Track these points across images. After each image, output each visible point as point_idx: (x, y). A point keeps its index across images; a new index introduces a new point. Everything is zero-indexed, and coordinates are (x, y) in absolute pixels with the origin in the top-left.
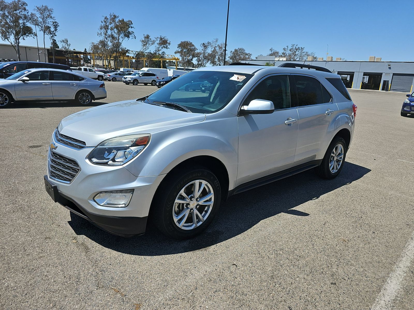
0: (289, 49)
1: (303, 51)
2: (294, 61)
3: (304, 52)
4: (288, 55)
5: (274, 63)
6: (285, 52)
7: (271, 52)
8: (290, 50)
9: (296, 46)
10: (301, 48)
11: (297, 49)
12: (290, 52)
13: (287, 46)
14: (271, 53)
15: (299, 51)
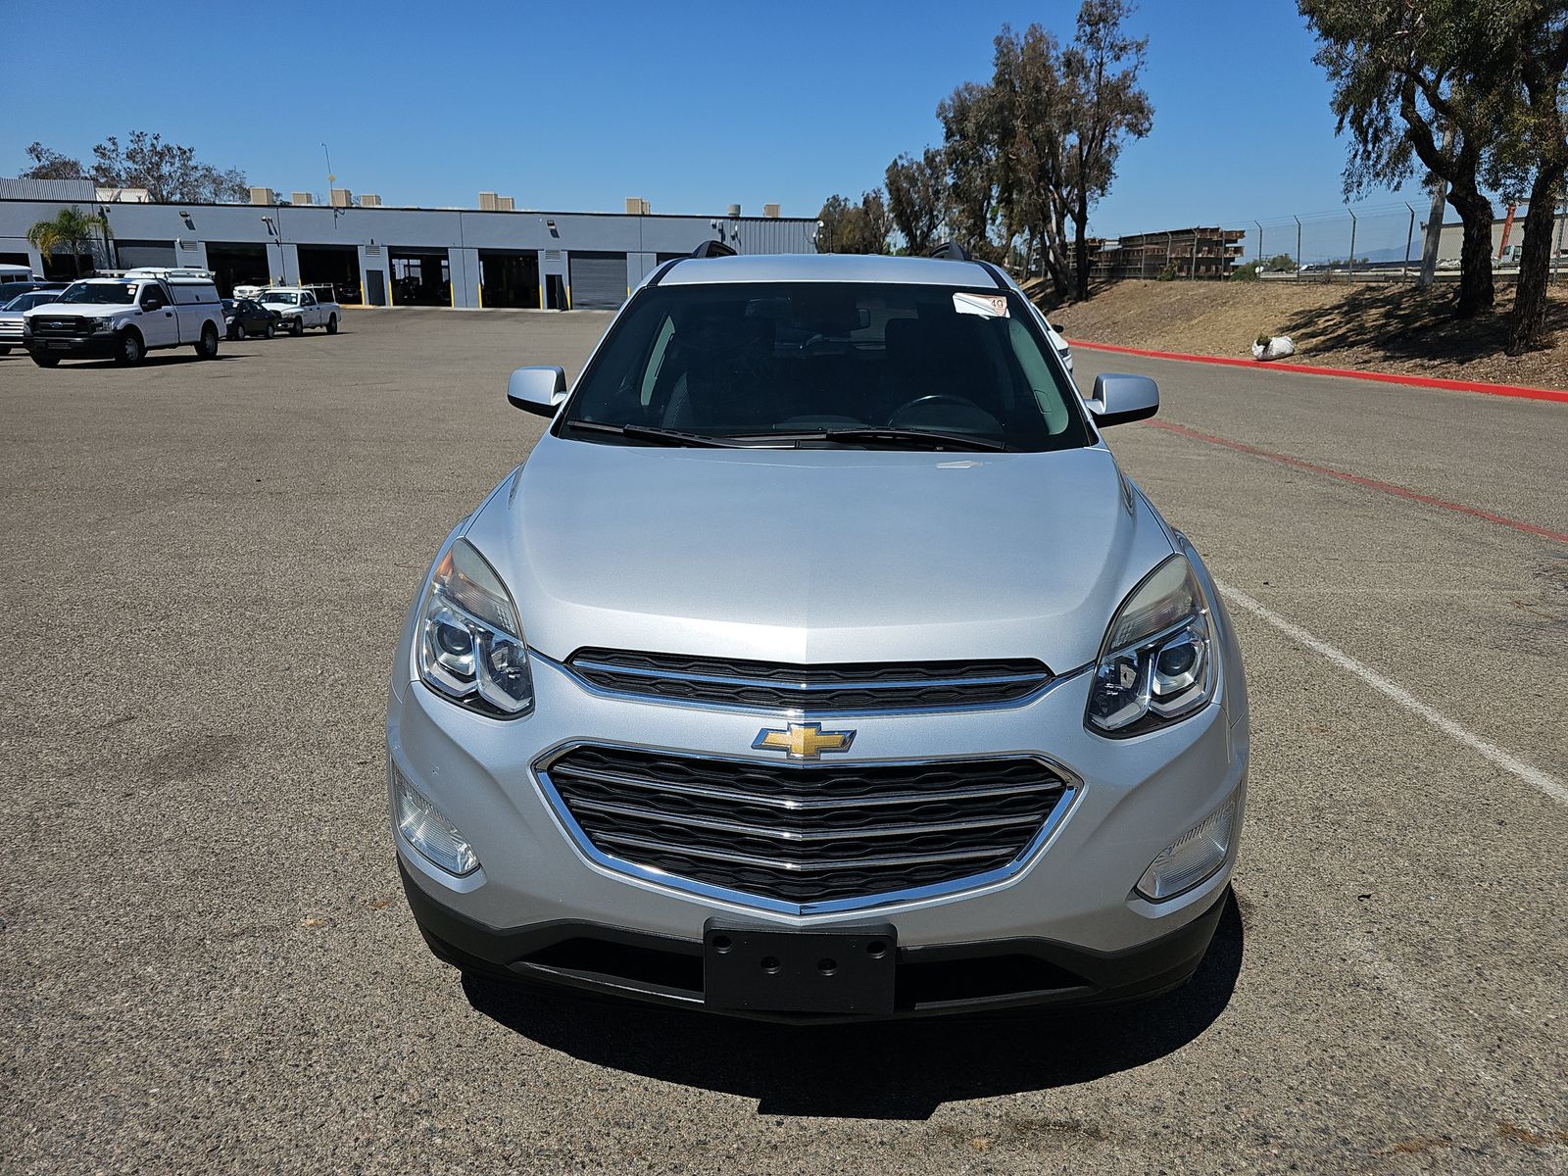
0: (122, 150)
1: (192, 163)
2: (163, 204)
3: (196, 168)
4: (124, 176)
5: (102, 214)
6: (108, 162)
7: (40, 161)
8: (131, 156)
9: (155, 142)
10: (179, 148)
11: (161, 155)
12: (130, 164)
13: (112, 140)
14: (37, 164)
15: (172, 164)
